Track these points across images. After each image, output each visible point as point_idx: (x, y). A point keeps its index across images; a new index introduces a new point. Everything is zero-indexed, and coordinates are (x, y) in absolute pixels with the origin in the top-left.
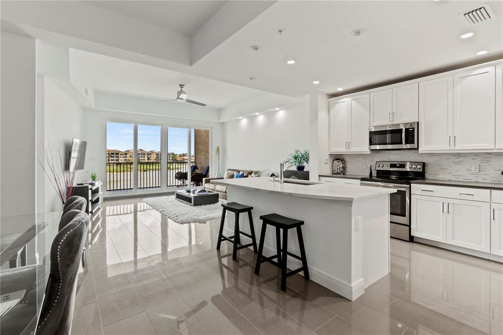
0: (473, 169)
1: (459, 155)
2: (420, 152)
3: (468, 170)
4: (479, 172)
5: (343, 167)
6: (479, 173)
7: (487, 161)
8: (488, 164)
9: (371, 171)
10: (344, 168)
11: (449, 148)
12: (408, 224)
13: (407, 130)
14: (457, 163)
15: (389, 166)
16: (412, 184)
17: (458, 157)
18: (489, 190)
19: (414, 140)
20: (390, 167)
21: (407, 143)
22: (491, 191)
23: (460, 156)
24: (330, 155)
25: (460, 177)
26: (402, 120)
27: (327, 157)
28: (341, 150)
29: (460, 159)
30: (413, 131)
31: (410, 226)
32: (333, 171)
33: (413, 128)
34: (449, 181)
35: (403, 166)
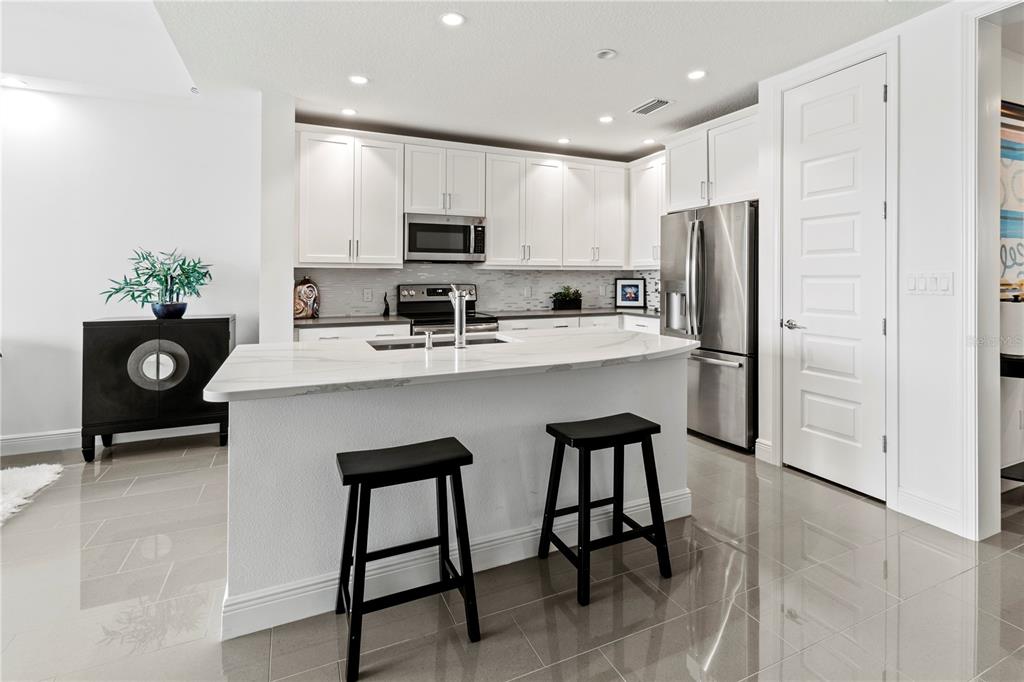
0: (525, 292)
3: (521, 294)
4: (531, 296)
7: (537, 282)
8: (538, 285)
9: (387, 305)
11: (521, 263)
15: (425, 292)
19: (484, 247)
20: (426, 295)
21: (475, 252)
23: (513, 275)
24: (296, 269)
26: (462, 209)
29: (513, 279)
30: (483, 232)
32: (299, 312)
33: (484, 227)
34: (501, 311)
35: (446, 292)
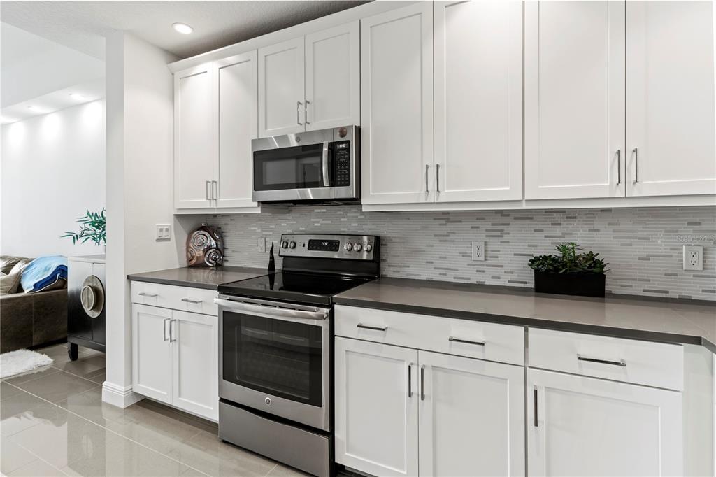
0: (473, 251)
1: (445, 217)
2: (364, 209)
3: (465, 255)
4: (486, 260)
5: (217, 248)
6: (486, 263)
7: (499, 233)
8: (501, 239)
9: (272, 258)
10: (220, 250)
11: (426, 199)
12: (328, 430)
13: (332, 146)
14: (443, 238)
15: (307, 245)
16: (336, 307)
17: (444, 222)
18: (521, 329)
19: (349, 174)
20: (309, 249)
21: (333, 183)
22: (526, 331)
23: (448, 220)
24: (179, 217)
25: (448, 272)
26: (325, 122)
27: (169, 222)
28: (198, 203)
29: (450, 227)
30: (348, 150)
31: (331, 434)
32: (189, 260)
33: (348, 142)
35: (334, 246)
